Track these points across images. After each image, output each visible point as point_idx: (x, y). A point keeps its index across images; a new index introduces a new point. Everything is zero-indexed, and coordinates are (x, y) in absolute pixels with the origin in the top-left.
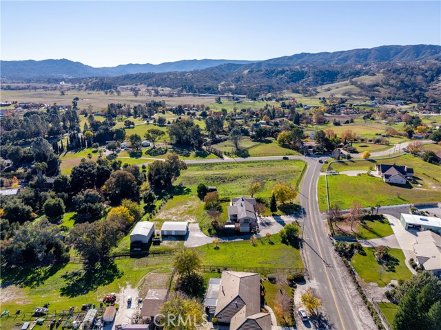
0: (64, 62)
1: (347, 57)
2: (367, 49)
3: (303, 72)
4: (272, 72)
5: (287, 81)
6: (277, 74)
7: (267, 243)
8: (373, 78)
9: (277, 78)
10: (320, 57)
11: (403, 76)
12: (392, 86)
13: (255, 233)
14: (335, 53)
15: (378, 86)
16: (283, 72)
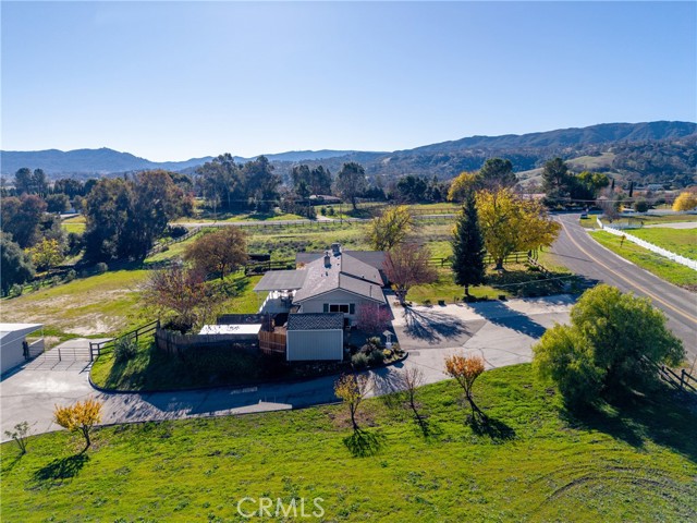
0: (106, 153)
1: (547, 140)
2: (577, 129)
3: (478, 158)
4: (429, 159)
5: (453, 172)
6: (436, 162)
7: (456, 428)
8: (597, 159)
9: (437, 168)
10: (505, 141)
11: (647, 155)
12: (632, 169)
13: (378, 365)
14: (526, 136)
15: (607, 170)
16: (446, 159)
